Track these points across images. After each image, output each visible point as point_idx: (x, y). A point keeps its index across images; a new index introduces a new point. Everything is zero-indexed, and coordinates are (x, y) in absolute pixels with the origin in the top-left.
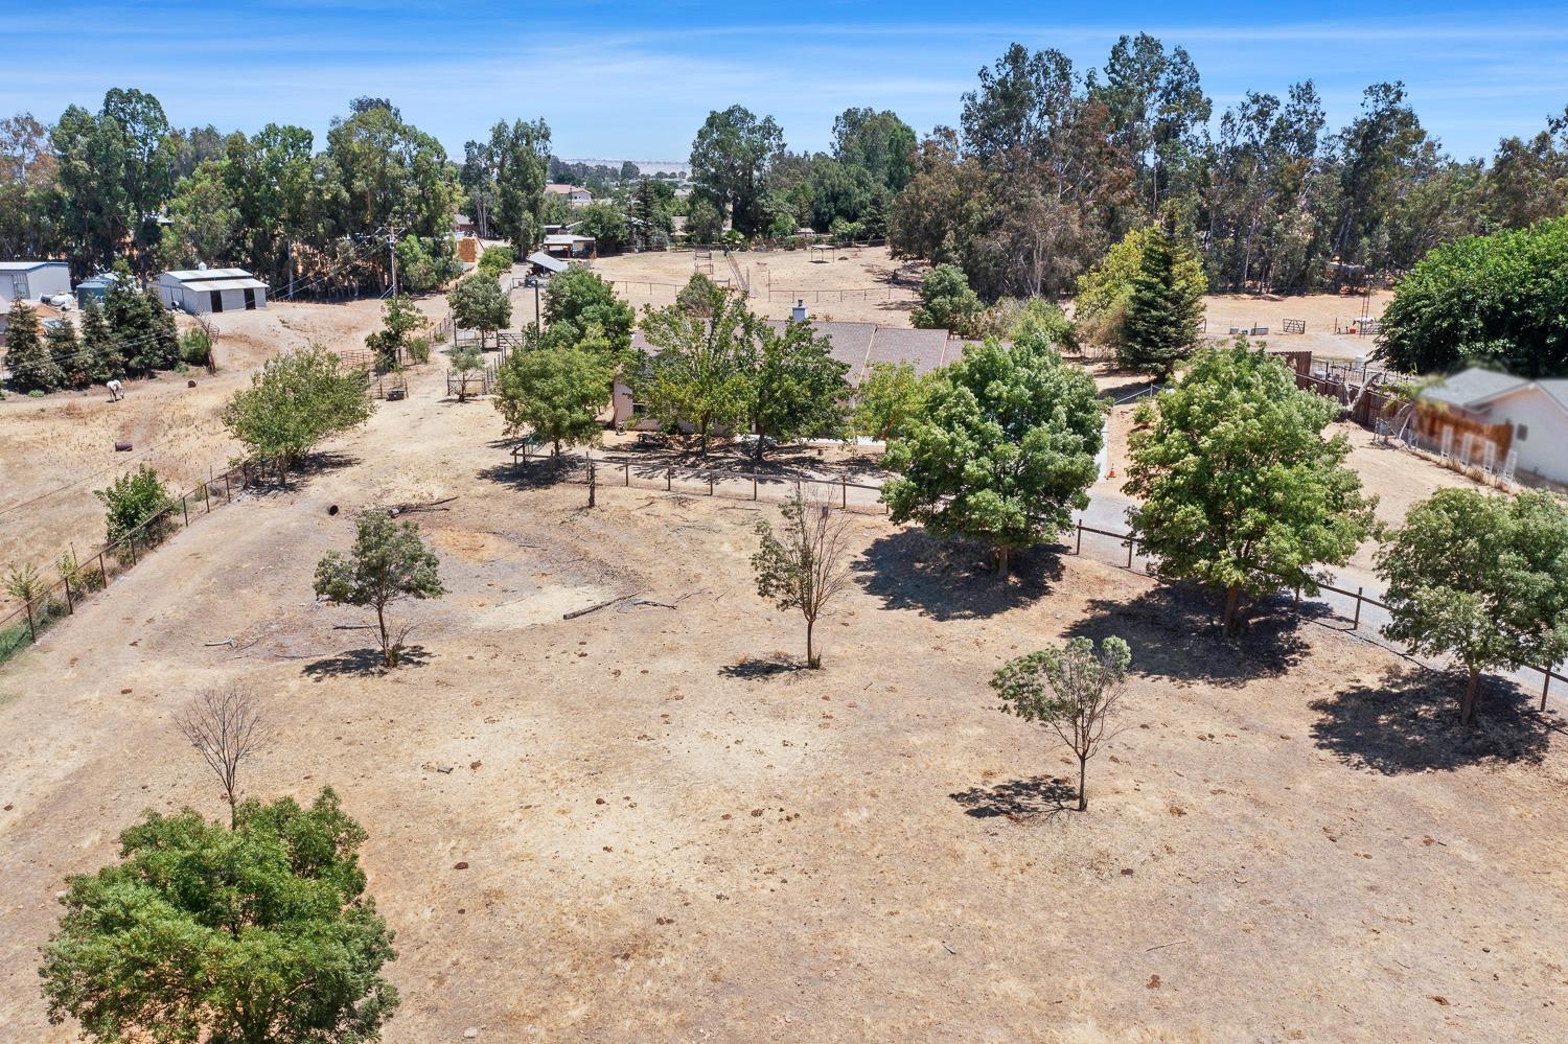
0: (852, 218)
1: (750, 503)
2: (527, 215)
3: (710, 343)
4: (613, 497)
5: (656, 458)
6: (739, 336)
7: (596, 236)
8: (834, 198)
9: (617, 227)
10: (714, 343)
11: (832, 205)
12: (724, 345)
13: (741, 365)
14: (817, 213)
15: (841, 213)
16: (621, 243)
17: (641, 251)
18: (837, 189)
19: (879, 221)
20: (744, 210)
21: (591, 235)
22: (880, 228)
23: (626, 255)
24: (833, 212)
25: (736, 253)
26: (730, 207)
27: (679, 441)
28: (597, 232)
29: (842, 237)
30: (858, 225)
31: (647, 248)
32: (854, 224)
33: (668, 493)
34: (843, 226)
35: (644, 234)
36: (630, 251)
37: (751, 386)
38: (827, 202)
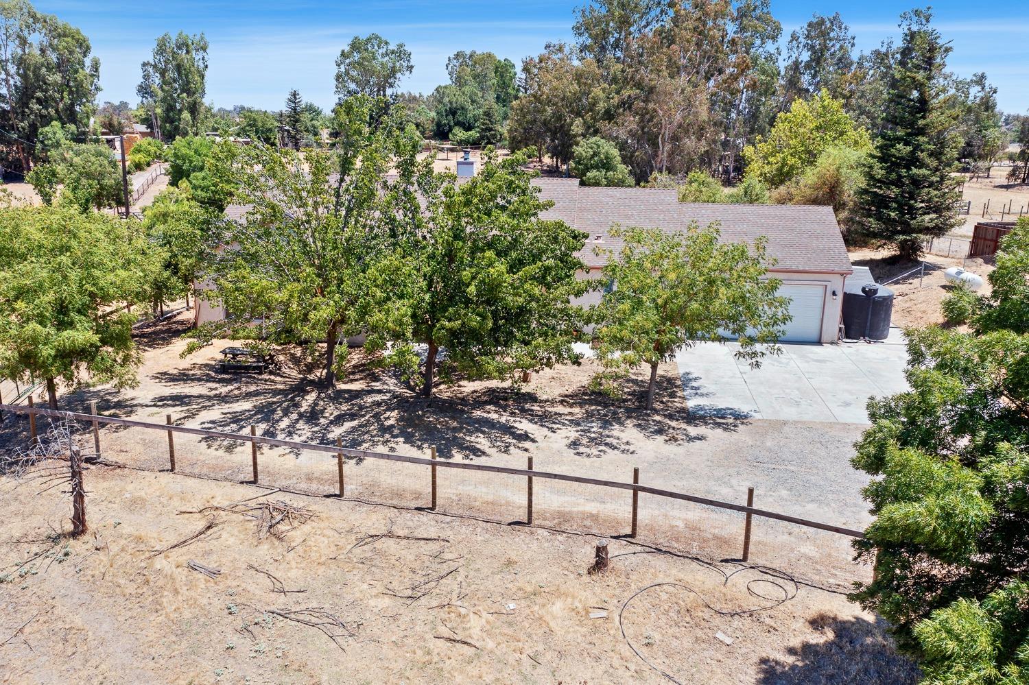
0: (468, 128)
1: (425, 518)
3: (338, 195)
4: (136, 504)
5: (249, 395)
6: (391, 182)
7: (251, 138)
8: (453, 112)
10: (345, 198)
11: (450, 117)
12: (364, 200)
13: (394, 235)
14: (438, 127)
15: (458, 124)
18: (454, 105)
19: (491, 130)
21: (247, 137)
22: (492, 135)
24: (452, 123)
27: (293, 357)
28: (252, 134)
29: (460, 143)
30: (474, 134)
32: (470, 133)
33: (251, 491)
34: (460, 134)
35: (294, 137)
37: (415, 271)
38: (447, 116)
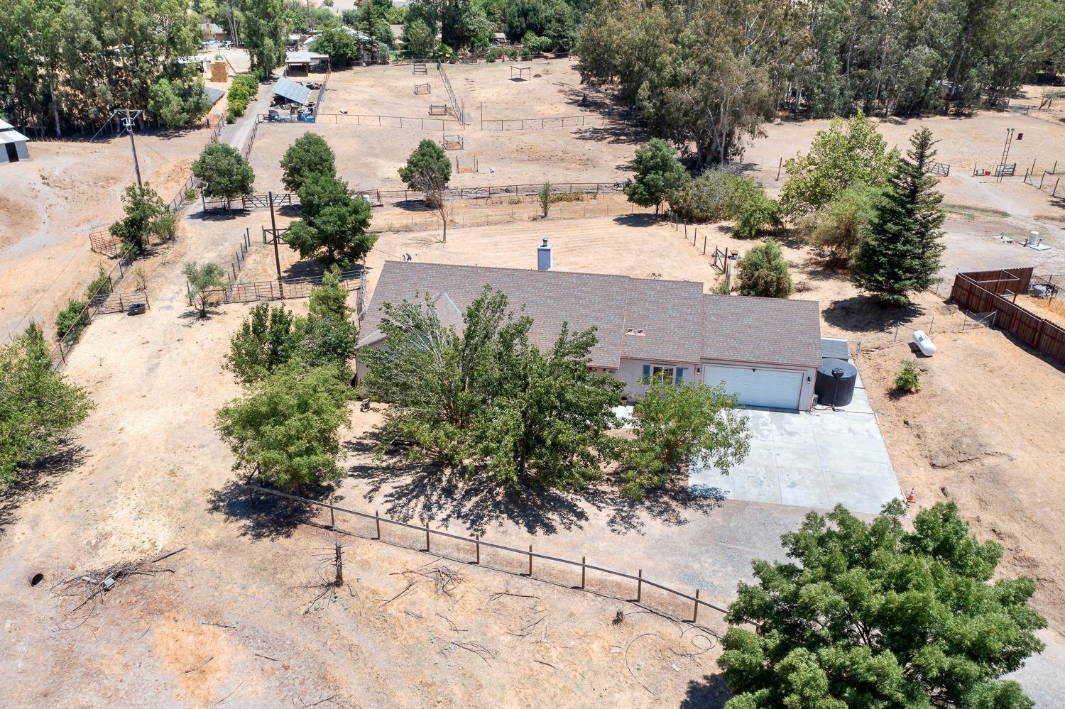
0: (540, 33)
1: (525, 581)
2: (268, 42)
4: (365, 565)
5: (408, 469)
7: (330, 54)
8: (524, 13)
9: (347, 45)
11: (523, 19)
14: (511, 26)
15: (530, 27)
16: (351, 59)
17: (368, 64)
18: (526, 6)
19: (562, 37)
20: (452, 28)
21: (326, 52)
22: (564, 42)
23: (356, 69)
24: (524, 26)
25: (446, 65)
26: (440, 24)
28: (330, 50)
30: (545, 39)
31: (373, 61)
32: (542, 38)
33: (427, 558)
34: (533, 39)
35: (369, 50)
36: (359, 65)
